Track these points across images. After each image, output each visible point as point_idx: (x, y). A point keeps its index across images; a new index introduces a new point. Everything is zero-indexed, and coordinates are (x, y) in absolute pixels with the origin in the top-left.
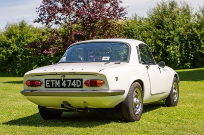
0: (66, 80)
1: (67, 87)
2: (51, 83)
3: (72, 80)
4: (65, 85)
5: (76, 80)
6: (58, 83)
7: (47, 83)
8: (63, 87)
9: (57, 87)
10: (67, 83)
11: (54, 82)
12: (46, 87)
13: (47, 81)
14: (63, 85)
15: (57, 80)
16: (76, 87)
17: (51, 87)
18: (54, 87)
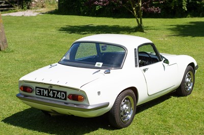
0: (53, 90)
2: (40, 91)
5: (61, 92)
6: (46, 92)
7: (37, 91)
11: (43, 91)
12: (36, 94)
13: (37, 89)
14: (50, 95)
16: (61, 99)
18: (43, 95)
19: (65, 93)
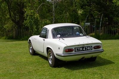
0: (85, 47)
1: (86, 50)
2: (78, 49)
3: (88, 47)
4: (85, 49)
5: (89, 47)
6: (81, 49)
7: (76, 50)
8: (84, 50)
9: (81, 51)
10: (86, 48)
11: (80, 49)
12: (75, 51)
13: (76, 49)
14: (84, 49)
15: (81, 48)
16: (90, 50)
17: (78, 51)
18: (80, 51)
19: (92, 46)
